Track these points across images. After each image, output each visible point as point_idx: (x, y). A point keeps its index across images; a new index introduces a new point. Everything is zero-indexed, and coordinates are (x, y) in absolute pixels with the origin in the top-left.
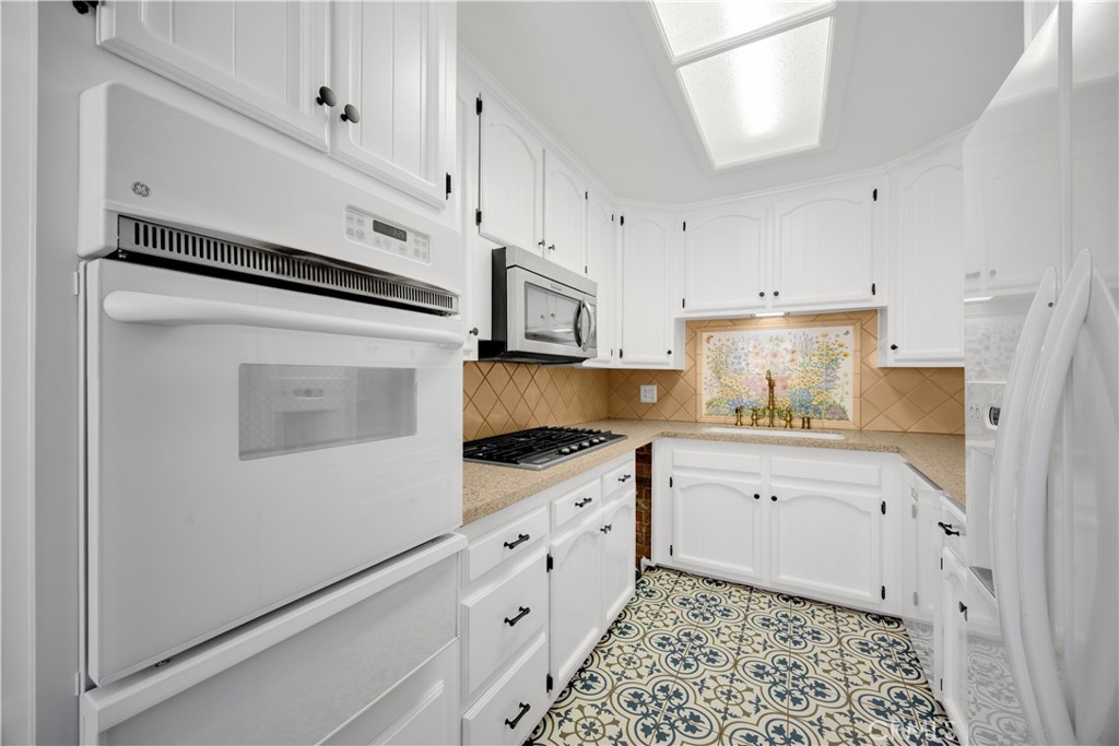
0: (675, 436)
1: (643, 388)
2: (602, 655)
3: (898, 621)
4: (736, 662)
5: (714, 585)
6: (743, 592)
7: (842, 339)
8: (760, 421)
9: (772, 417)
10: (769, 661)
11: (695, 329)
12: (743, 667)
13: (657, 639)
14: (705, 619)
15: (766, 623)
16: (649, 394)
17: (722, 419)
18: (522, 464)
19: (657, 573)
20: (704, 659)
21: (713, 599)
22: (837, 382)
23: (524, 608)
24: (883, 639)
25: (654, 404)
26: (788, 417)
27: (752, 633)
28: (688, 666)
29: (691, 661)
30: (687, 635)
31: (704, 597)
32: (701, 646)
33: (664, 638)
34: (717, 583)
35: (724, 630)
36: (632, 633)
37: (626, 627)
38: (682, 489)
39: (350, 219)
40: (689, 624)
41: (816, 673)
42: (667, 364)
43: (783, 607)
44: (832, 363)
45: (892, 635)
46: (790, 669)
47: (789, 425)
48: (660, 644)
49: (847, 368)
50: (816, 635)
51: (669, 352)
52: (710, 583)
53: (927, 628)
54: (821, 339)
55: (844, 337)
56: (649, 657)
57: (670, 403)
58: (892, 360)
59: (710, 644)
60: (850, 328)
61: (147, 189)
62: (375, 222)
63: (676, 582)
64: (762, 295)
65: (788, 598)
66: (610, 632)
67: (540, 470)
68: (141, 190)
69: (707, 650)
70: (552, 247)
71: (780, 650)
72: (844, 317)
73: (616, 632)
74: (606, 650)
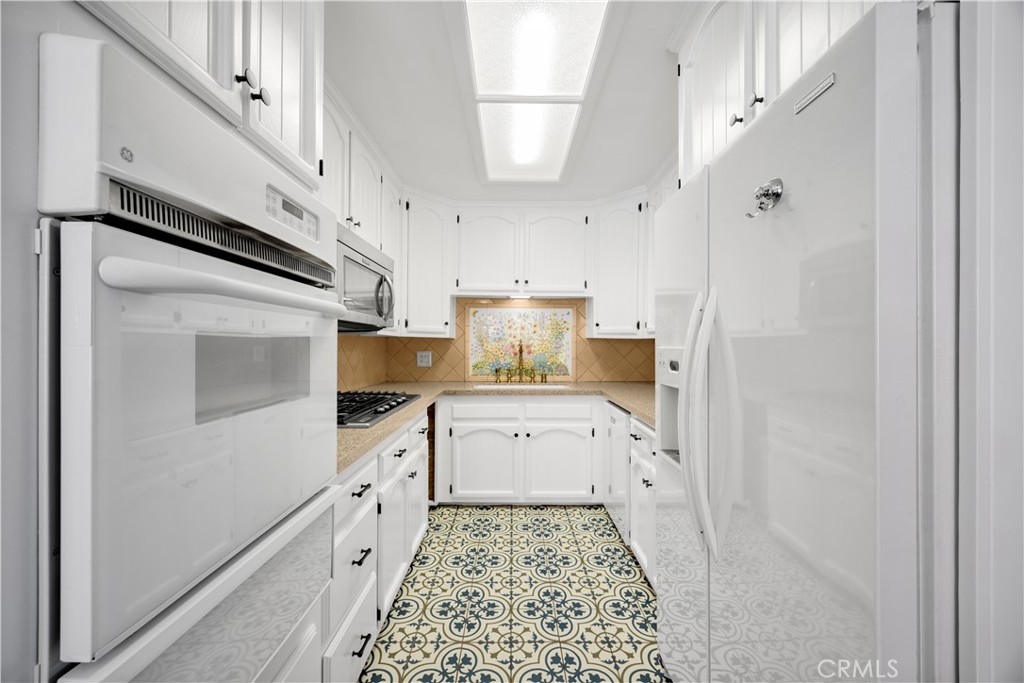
0: (454, 393)
1: (419, 354)
2: (409, 585)
3: (601, 506)
4: (512, 559)
5: (485, 510)
6: (506, 510)
7: (566, 318)
8: (513, 379)
9: (520, 374)
10: (532, 552)
11: (465, 305)
12: (517, 561)
13: (451, 560)
14: (484, 536)
15: (526, 527)
16: (425, 359)
17: (485, 378)
18: (349, 424)
19: (439, 511)
20: (489, 564)
21: (487, 520)
22: (563, 348)
23: (366, 549)
24: (594, 520)
25: (429, 368)
26: (531, 373)
27: (518, 537)
28: (479, 572)
29: (480, 568)
30: (474, 550)
31: (480, 520)
32: (485, 556)
33: (456, 558)
34: (487, 507)
35: (499, 540)
36: (430, 561)
37: (424, 558)
38: (460, 437)
39: (268, 196)
40: (473, 542)
41: (562, 552)
42: (444, 333)
43: (534, 514)
44: (559, 334)
45: (599, 514)
46: (546, 553)
47: (533, 381)
48: (454, 563)
49: (568, 338)
50: (557, 527)
51: (446, 324)
52: (482, 509)
53: (621, 506)
54: (553, 317)
55: (566, 315)
56: (448, 574)
57: (443, 367)
58: (596, 334)
59: (491, 552)
60: (570, 310)
61: (131, 155)
62: (283, 200)
63: (456, 514)
64: (517, 282)
65: (537, 507)
66: (412, 565)
67: (367, 427)
68: (127, 155)
69: (490, 557)
70: (358, 224)
71: (538, 543)
72: (565, 302)
73: (417, 564)
74: (411, 580)
